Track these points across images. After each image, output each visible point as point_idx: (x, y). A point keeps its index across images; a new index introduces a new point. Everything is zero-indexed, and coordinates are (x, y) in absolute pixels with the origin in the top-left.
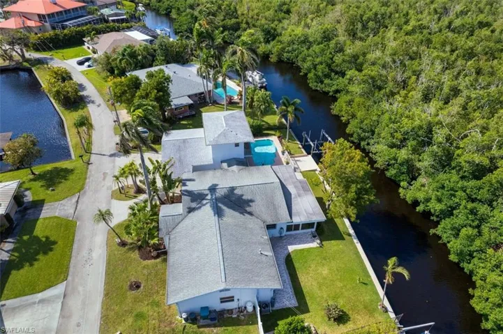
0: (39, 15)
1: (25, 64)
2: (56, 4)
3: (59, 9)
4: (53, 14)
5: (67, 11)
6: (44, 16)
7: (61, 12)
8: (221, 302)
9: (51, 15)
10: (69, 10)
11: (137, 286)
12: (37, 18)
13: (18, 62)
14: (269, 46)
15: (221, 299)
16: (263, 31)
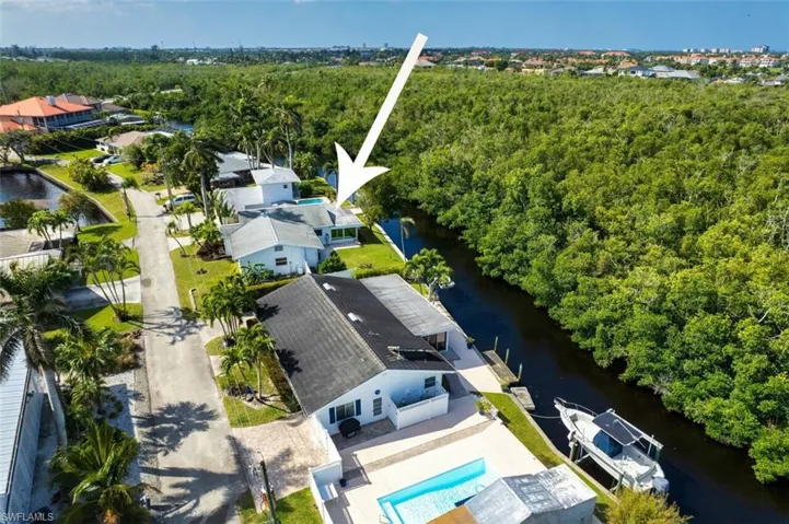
0: (35, 118)
1: (24, 165)
2: (55, 106)
3: (59, 112)
4: (52, 117)
5: (70, 115)
6: (41, 119)
7: (62, 115)
8: (278, 264)
9: (50, 118)
10: (72, 113)
11: (204, 272)
12: (31, 122)
13: (14, 164)
14: (321, 140)
15: (277, 260)
16: (313, 125)
